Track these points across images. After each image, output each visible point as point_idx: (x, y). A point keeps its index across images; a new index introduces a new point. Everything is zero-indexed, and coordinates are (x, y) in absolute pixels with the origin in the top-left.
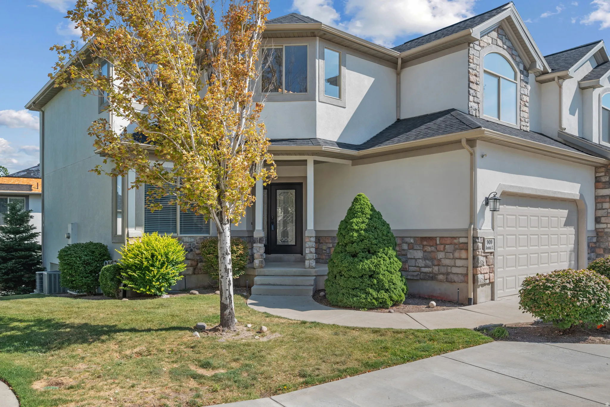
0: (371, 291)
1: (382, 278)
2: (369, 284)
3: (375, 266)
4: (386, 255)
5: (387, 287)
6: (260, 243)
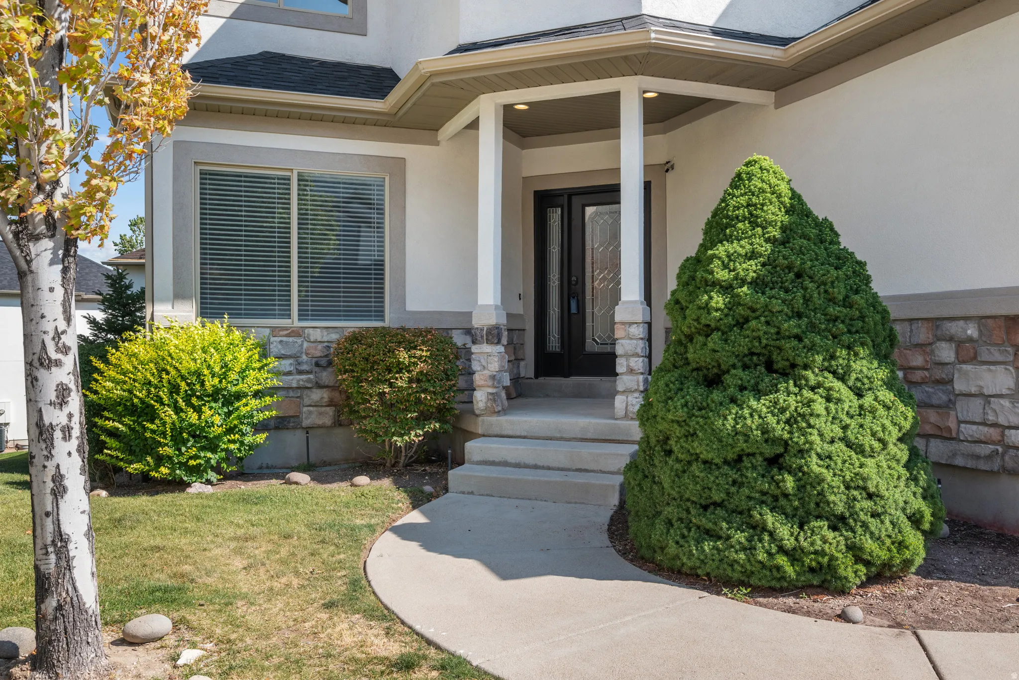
0: (770, 519)
1: (816, 469)
2: (764, 493)
3: (788, 422)
4: (842, 379)
5: (840, 508)
6: (489, 342)
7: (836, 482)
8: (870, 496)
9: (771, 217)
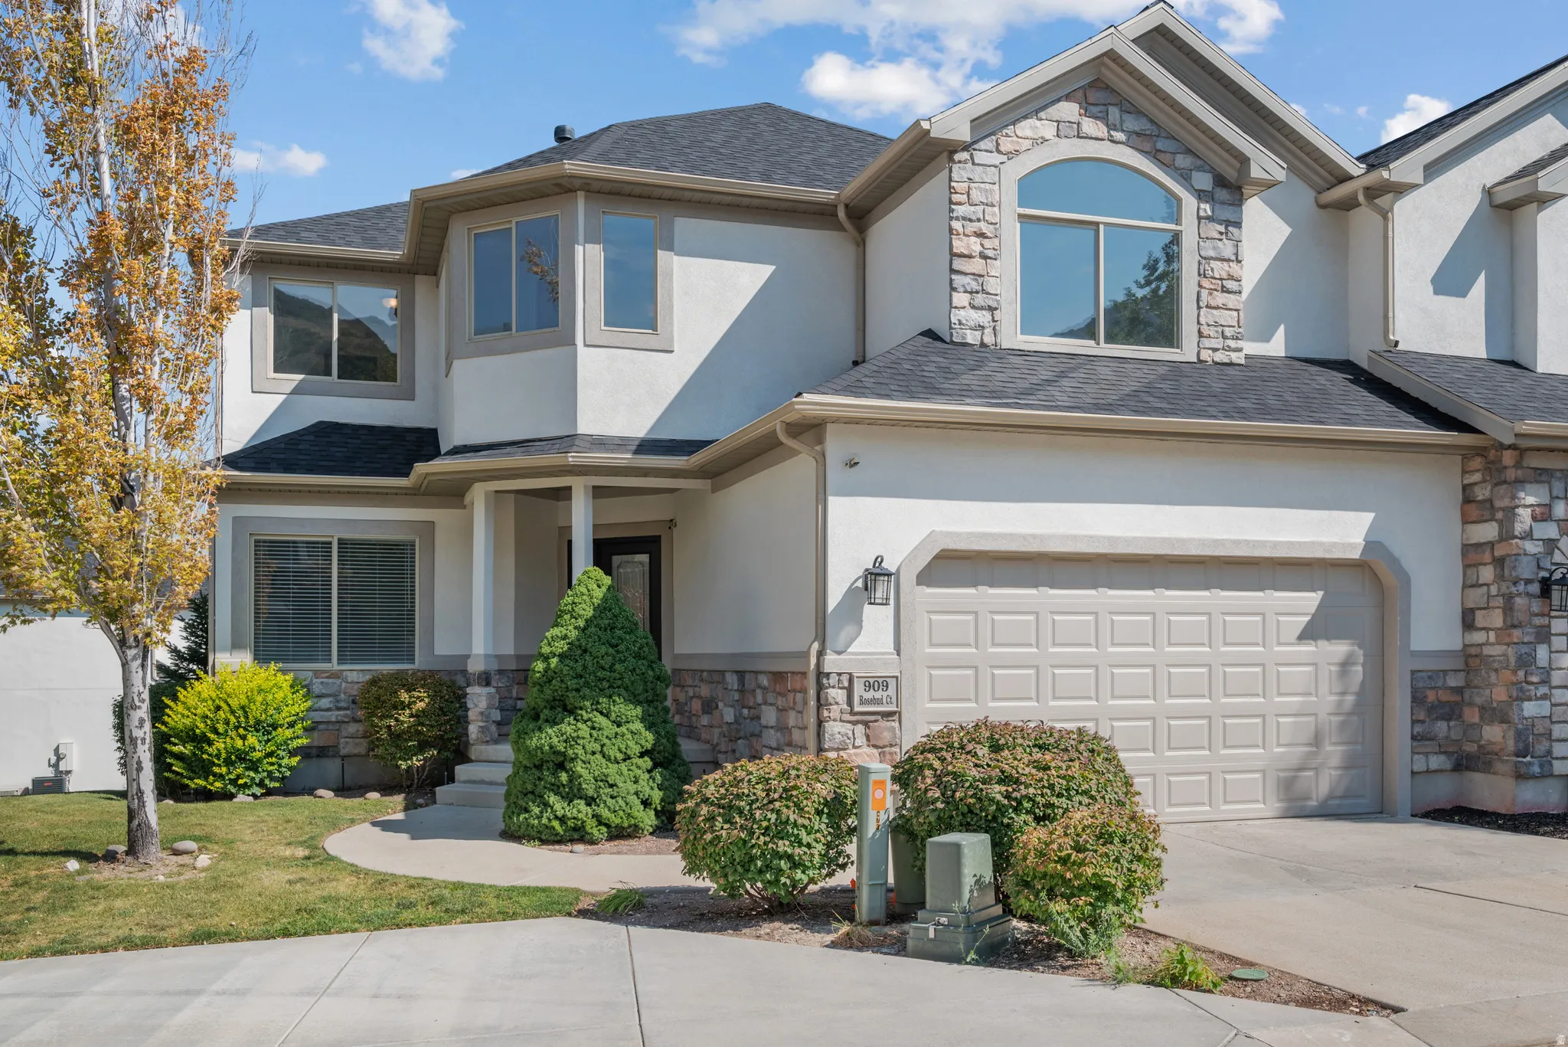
0: (552, 799)
1: (579, 769)
2: (553, 785)
3: (566, 741)
4: (607, 716)
5: (591, 792)
6: (480, 684)
7: (590, 777)
8: (611, 786)
9: (582, 612)
